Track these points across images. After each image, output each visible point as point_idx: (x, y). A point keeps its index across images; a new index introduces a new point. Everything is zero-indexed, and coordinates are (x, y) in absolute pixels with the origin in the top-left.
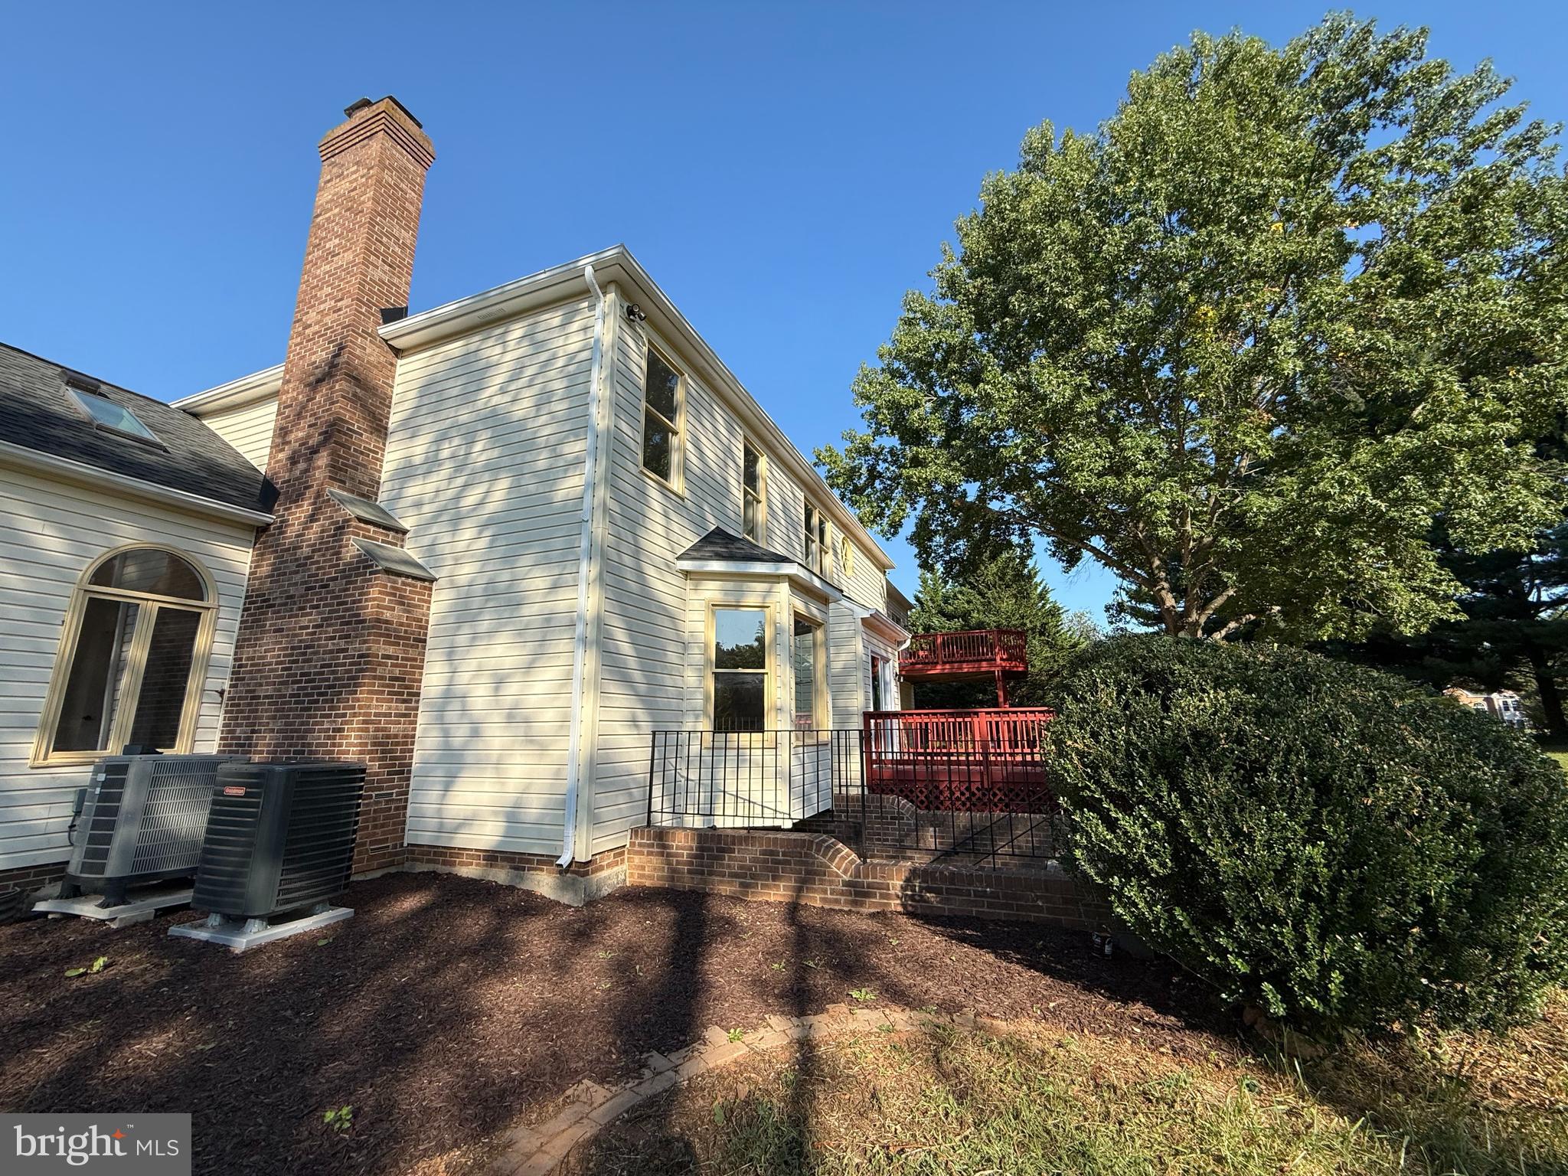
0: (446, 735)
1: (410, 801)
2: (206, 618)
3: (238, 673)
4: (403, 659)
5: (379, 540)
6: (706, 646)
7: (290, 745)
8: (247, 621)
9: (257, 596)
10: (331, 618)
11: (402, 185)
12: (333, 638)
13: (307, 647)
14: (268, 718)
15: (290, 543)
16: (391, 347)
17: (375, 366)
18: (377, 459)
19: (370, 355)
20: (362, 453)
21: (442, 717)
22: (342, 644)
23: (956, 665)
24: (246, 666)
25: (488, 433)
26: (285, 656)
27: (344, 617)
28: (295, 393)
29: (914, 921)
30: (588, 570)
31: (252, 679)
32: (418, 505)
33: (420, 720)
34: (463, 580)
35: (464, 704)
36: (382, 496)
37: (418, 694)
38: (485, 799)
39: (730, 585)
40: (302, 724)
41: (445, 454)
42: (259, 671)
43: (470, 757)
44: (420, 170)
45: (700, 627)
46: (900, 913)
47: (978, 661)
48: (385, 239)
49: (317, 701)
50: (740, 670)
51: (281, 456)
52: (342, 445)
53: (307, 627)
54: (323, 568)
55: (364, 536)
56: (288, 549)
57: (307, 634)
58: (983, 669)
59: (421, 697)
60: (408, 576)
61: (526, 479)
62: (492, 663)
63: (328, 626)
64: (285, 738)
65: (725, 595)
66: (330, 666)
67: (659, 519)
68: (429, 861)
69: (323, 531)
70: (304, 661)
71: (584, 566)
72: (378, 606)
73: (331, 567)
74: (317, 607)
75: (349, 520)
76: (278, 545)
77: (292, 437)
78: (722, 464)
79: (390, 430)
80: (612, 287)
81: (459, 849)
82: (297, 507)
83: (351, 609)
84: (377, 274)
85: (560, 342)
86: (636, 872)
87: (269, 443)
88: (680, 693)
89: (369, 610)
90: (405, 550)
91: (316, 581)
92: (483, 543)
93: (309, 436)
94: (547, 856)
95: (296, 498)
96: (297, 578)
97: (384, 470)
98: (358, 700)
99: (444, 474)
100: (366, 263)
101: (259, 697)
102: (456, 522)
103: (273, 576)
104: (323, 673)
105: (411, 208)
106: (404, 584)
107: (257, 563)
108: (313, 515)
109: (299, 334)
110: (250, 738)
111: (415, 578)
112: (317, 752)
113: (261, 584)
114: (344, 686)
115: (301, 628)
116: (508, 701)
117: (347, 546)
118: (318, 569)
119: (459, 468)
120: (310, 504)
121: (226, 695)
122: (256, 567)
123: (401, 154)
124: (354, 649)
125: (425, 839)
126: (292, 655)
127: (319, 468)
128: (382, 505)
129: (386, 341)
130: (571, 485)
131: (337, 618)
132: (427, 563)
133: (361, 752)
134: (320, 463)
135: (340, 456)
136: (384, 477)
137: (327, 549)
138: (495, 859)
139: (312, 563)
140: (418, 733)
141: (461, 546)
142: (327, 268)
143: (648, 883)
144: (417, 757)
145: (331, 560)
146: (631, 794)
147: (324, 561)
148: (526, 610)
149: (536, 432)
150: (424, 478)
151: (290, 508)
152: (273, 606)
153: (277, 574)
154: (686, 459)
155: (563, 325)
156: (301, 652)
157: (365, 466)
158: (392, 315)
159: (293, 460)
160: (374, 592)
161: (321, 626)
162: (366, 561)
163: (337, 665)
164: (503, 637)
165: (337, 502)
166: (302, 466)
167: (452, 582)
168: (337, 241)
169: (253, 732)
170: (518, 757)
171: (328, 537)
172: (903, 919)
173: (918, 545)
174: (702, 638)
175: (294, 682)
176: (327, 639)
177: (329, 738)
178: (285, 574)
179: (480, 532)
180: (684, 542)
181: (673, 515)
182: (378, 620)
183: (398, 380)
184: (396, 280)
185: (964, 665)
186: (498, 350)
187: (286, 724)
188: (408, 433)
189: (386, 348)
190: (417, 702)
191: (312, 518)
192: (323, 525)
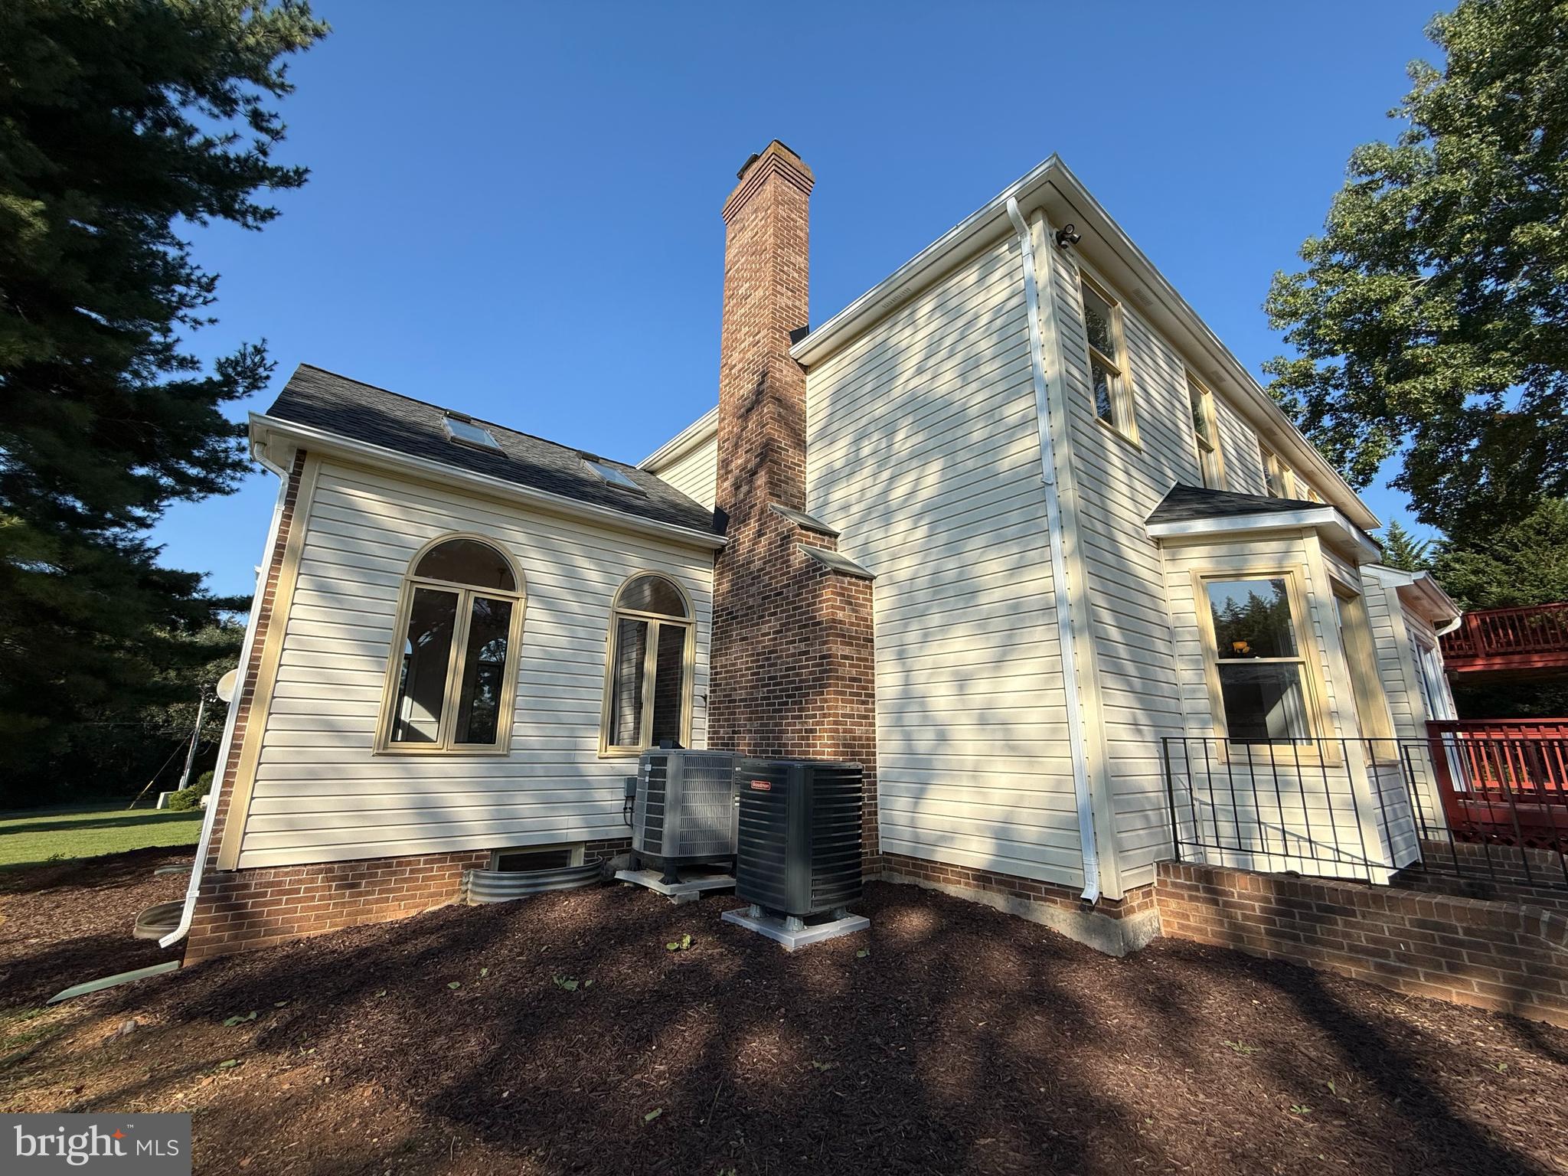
0: (908, 739)
1: (879, 807)
2: (689, 631)
3: (716, 679)
4: (858, 659)
5: (818, 544)
6: (1202, 631)
7: (768, 745)
8: (716, 634)
9: (722, 610)
10: (789, 623)
11: (793, 216)
12: (794, 642)
13: (770, 652)
14: (745, 719)
15: (744, 559)
16: (801, 365)
17: (791, 386)
18: (802, 472)
19: (786, 376)
20: (790, 468)
21: (899, 719)
22: (803, 647)
23: (1517, 658)
24: (721, 673)
25: (910, 419)
26: (752, 662)
27: (800, 621)
28: (731, 427)
30: (1061, 543)
31: (727, 684)
32: (846, 507)
33: (878, 722)
34: (903, 575)
35: (923, 704)
36: (809, 506)
37: (873, 696)
38: (966, 810)
39: (1222, 550)
40: (776, 725)
41: (866, 451)
42: (731, 677)
43: (939, 762)
44: (804, 197)
45: (1189, 606)
48: (786, 268)
49: (786, 703)
50: (1258, 660)
51: (726, 484)
52: (776, 463)
53: (769, 634)
54: (775, 577)
55: (807, 543)
56: (743, 565)
57: (769, 640)
59: (877, 698)
60: (852, 575)
61: (961, 455)
62: (951, 659)
63: (788, 630)
64: (762, 738)
65: (1218, 563)
66: (794, 668)
67: (1121, 476)
68: (909, 873)
69: (770, 544)
70: (770, 666)
71: (1056, 539)
72: (833, 607)
73: (782, 575)
74: (775, 614)
75: (793, 529)
76: (733, 563)
77: (733, 466)
78: (1169, 406)
79: (808, 444)
80: (1039, 214)
81: (941, 863)
82: (745, 526)
83: (807, 612)
84: (783, 301)
85: (981, 298)
86: (1175, 921)
87: (715, 476)
88: (1177, 692)
89: (824, 612)
90: (838, 553)
91: (771, 590)
92: (921, 533)
93: (747, 462)
94: (1059, 885)
95: (744, 520)
96: (753, 590)
97: (807, 481)
98: (826, 701)
99: (866, 472)
100: (775, 293)
101: (735, 701)
102: (887, 517)
103: (732, 591)
104: (788, 676)
105: (802, 235)
106: (850, 583)
107: (719, 582)
108: (760, 530)
109: (727, 376)
110: (732, 738)
111: (858, 577)
112: (792, 753)
113: (723, 599)
114: (810, 687)
115: (764, 635)
116: (977, 701)
117: (794, 553)
118: (771, 579)
119: (882, 464)
120: (756, 522)
121: (708, 700)
122: (718, 585)
123: (789, 187)
124: (814, 651)
125: (902, 848)
126: (758, 661)
127: (759, 487)
128: (811, 514)
129: (796, 360)
130: (1023, 449)
131: (794, 622)
132: (863, 562)
133: (836, 754)
134: (759, 483)
135: (775, 473)
136: (809, 487)
137: (776, 559)
138: (990, 881)
139: (765, 575)
140: (878, 736)
141: (897, 539)
142: (743, 311)
143: (1197, 938)
144: (880, 761)
145: (782, 569)
146: (1147, 818)
147: (776, 571)
148: (983, 598)
149: (966, 403)
150: (848, 481)
151: (739, 528)
152: (737, 617)
153: (736, 590)
154: (1135, 403)
155: (981, 280)
156: (766, 658)
157: (793, 480)
158: (798, 335)
159: (737, 487)
160: (827, 594)
161: (780, 631)
162: (815, 564)
163: (800, 668)
164: (960, 630)
165: (779, 514)
166: (745, 489)
167: (891, 578)
168: (748, 284)
169: (734, 732)
170: (999, 764)
171: (776, 547)
174: (1193, 619)
175: (763, 686)
176: (788, 643)
177: (803, 738)
178: (743, 587)
179: (916, 522)
180: (1148, 503)
181: (1133, 472)
182: (834, 621)
183: (809, 394)
184: (797, 303)
185: (1536, 658)
186: (908, 332)
187: (762, 725)
188: (826, 441)
189: (797, 367)
190: (873, 703)
191: (760, 534)
192: (770, 538)
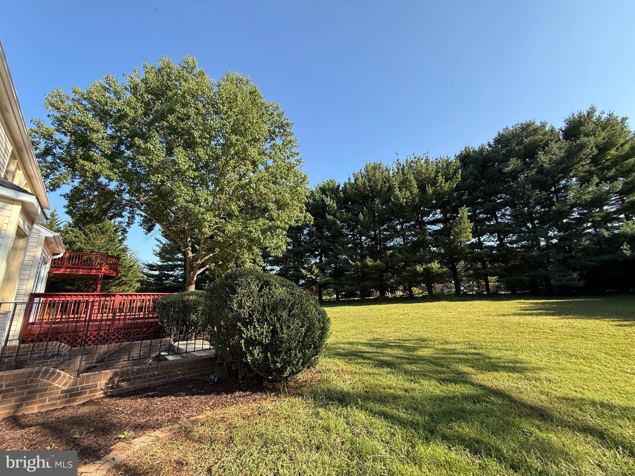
23: (75, 270)
29: (114, 399)
46: (103, 398)
47: (90, 269)
58: (92, 273)
172: (107, 400)
173: (70, 201)
185: (81, 270)
